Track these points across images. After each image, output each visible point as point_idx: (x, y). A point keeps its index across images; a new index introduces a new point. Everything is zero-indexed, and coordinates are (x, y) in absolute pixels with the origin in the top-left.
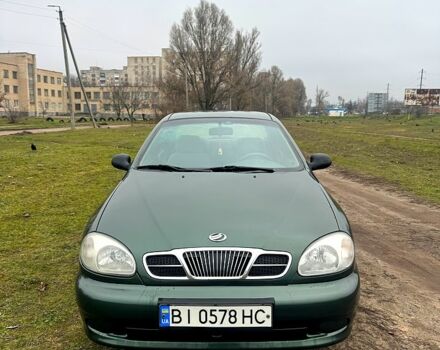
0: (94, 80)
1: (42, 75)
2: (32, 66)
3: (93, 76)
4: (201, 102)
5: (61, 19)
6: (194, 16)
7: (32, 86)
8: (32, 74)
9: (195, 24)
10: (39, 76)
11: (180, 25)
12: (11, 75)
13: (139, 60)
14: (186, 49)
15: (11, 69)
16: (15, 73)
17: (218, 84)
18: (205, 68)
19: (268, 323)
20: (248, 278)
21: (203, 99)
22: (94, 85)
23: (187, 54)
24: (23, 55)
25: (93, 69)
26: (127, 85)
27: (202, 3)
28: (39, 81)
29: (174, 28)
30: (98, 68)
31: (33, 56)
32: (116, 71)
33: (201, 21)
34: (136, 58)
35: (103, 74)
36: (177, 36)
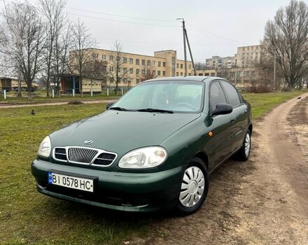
0: (214, 65)
1: (180, 63)
2: (174, 58)
3: (214, 62)
4: (286, 77)
5: (184, 27)
6: (285, 13)
7: (174, 70)
8: (174, 64)
9: (285, 19)
10: (178, 64)
11: (273, 20)
12: (162, 64)
13: (246, 49)
14: (277, 38)
15: (162, 61)
16: (164, 63)
17: (302, 62)
18: (292, 51)
19: (91, 190)
20: (93, 165)
21: (289, 74)
22: (213, 68)
23: (277, 42)
24: (169, 52)
25: (214, 57)
26: (235, 67)
27: (292, 2)
28: (178, 67)
29: (268, 24)
30: (218, 57)
31: (175, 52)
32: (229, 58)
33: (291, 16)
34: (244, 48)
35: (220, 61)
36: (270, 29)
